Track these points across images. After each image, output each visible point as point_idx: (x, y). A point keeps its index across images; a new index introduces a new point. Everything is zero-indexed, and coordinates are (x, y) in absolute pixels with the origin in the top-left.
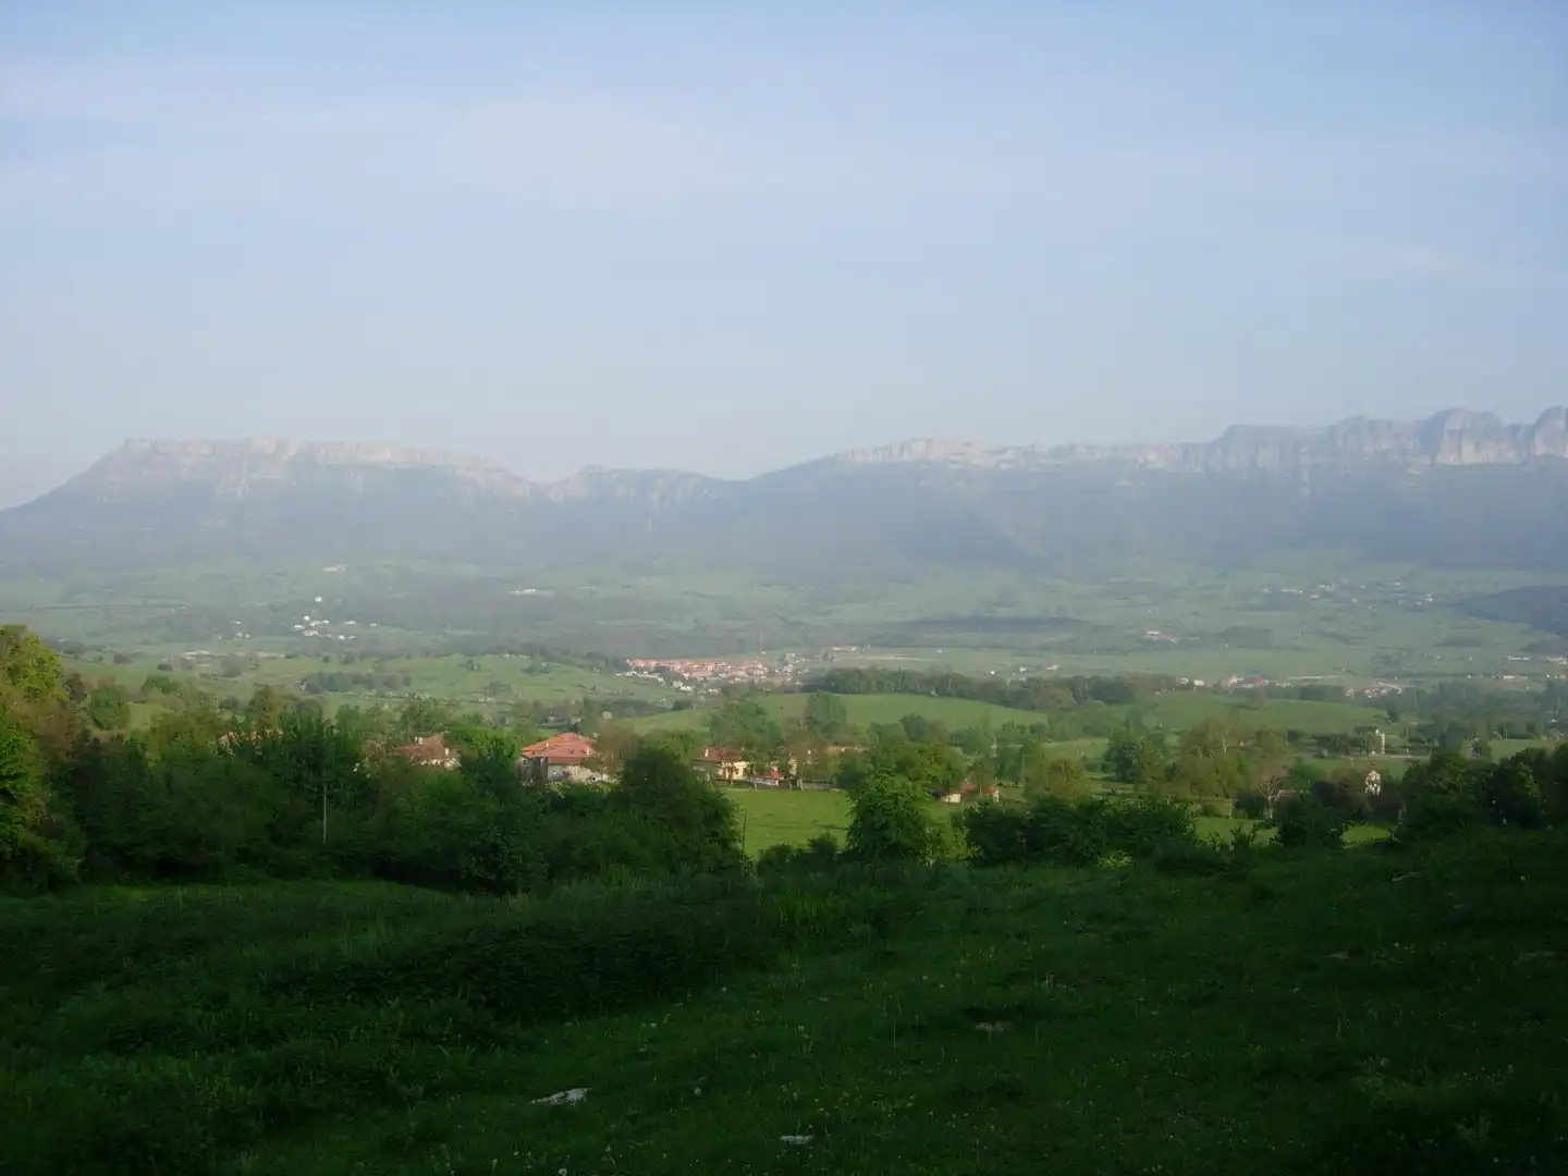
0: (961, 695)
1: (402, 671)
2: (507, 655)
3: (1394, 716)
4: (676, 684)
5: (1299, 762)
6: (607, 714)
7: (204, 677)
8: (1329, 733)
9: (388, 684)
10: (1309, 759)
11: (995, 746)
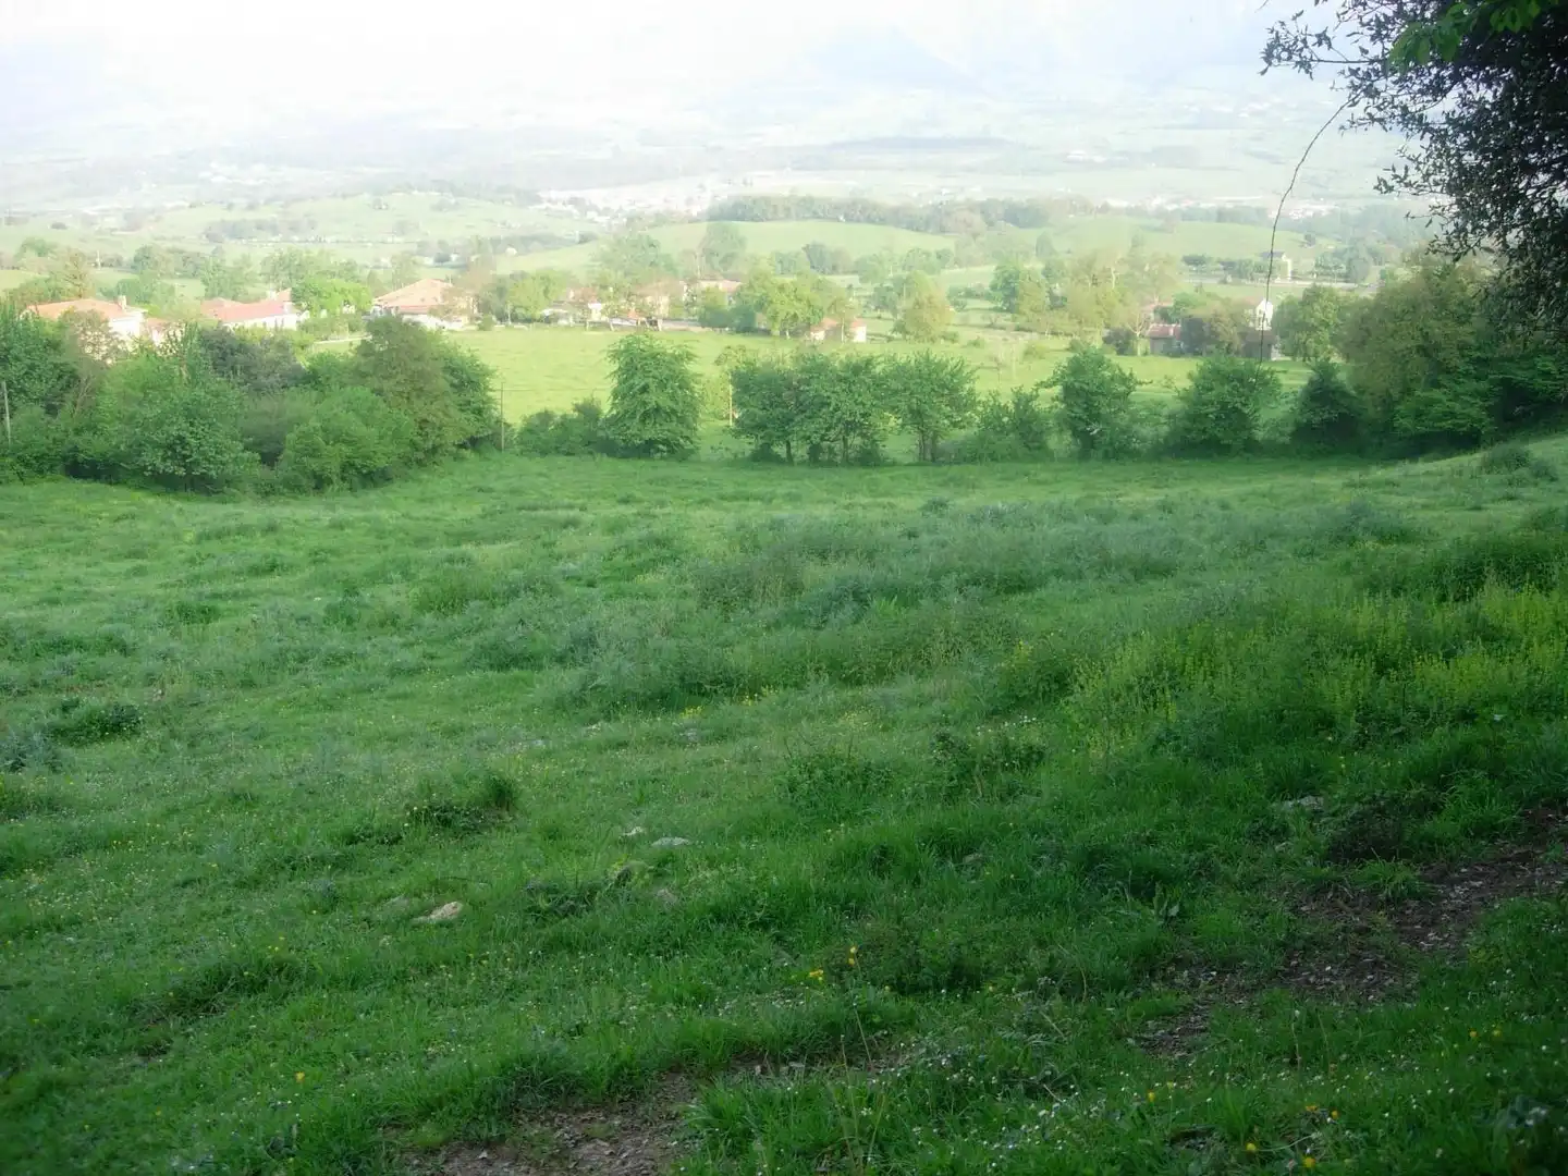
0: (870, 220)
1: (307, 214)
2: (416, 193)
3: (1310, 240)
4: (591, 214)
5: (1199, 288)
6: (512, 251)
7: (100, 232)
8: (1235, 257)
9: (294, 228)
10: (1211, 285)
11: (891, 275)
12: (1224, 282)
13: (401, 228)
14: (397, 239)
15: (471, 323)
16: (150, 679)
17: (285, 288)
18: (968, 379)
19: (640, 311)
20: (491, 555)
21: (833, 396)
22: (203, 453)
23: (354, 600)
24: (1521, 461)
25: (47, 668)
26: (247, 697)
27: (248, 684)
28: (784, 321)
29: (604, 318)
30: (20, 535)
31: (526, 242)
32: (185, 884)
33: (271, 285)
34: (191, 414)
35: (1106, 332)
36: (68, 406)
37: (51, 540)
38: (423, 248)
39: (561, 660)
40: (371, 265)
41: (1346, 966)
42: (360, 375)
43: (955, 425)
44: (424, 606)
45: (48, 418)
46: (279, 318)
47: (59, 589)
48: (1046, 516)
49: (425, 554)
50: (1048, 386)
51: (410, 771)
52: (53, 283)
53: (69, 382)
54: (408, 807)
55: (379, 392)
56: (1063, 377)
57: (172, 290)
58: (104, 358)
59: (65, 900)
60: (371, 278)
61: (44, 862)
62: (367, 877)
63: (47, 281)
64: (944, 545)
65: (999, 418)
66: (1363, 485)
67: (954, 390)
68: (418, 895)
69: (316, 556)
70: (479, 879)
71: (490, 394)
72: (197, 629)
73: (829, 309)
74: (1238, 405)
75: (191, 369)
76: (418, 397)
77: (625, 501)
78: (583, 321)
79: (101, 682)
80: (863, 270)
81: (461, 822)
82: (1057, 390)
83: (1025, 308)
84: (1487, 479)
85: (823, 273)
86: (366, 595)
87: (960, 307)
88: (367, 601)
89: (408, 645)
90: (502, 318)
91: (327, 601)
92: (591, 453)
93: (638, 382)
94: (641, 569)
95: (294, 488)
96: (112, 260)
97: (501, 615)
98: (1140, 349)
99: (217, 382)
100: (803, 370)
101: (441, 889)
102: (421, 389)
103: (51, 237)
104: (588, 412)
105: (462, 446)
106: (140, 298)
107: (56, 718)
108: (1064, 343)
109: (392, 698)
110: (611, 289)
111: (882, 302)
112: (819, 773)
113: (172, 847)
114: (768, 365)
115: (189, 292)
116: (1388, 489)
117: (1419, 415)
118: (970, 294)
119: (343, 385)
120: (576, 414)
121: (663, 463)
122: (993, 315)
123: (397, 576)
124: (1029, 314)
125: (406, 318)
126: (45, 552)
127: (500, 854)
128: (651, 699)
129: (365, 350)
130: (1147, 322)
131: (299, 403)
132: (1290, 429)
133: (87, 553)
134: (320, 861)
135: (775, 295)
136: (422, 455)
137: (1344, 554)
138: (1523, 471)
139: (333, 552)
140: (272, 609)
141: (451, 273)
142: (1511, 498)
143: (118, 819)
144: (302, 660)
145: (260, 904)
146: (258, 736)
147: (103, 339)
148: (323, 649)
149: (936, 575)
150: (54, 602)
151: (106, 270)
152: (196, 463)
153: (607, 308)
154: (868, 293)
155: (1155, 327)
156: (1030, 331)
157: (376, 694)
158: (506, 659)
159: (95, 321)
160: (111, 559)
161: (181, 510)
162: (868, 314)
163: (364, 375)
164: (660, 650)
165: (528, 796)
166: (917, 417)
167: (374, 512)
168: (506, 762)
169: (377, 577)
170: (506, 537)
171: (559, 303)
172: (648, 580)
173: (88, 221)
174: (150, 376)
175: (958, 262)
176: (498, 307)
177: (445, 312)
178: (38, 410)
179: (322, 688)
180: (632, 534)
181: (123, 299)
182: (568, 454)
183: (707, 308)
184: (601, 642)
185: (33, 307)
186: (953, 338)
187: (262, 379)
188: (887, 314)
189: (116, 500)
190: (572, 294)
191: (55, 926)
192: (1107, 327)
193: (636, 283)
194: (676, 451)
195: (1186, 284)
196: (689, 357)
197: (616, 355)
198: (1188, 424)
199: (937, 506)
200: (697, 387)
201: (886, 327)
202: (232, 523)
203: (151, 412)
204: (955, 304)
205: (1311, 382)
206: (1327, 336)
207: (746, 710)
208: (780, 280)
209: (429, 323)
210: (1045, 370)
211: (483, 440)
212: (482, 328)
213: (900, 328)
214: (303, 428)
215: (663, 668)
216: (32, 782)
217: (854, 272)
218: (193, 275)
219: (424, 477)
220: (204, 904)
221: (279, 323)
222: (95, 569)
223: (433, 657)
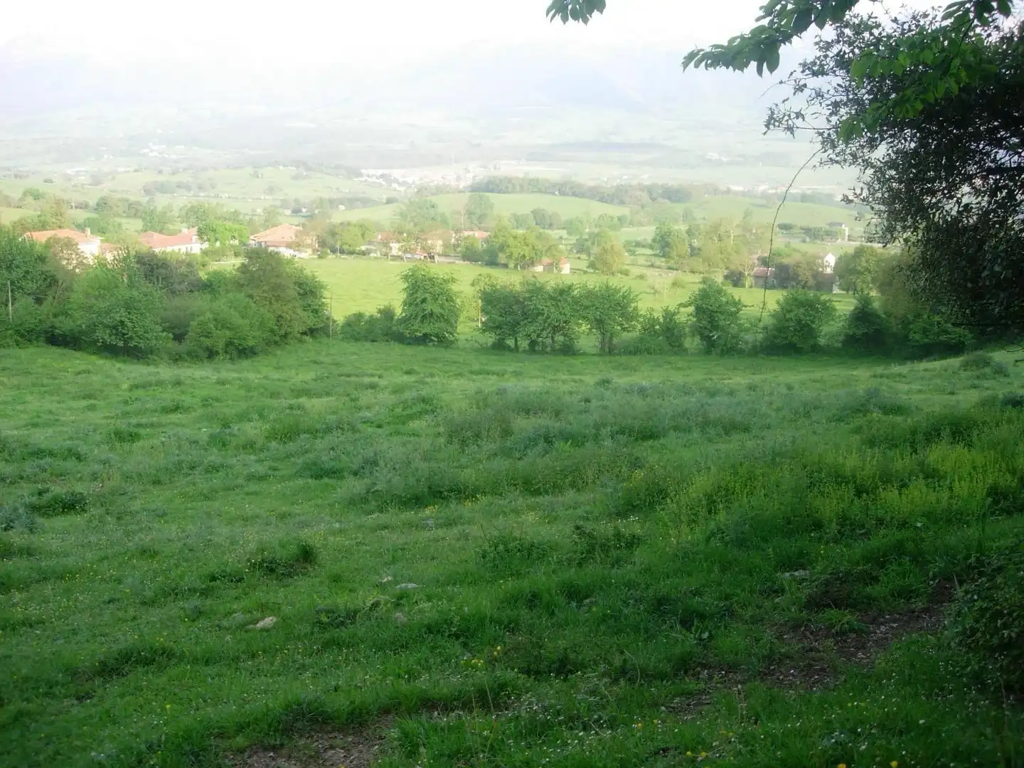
0: (575, 195)
1: (210, 179)
2: (281, 168)
4: (394, 185)
5: (788, 245)
6: (342, 207)
7: (75, 186)
8: (812, 226)
9: (201, 188)
10: (796, 243)
11: (587, 230)
12: (804, 241)
13: (271, 190)
14: (267, 197)
15: (314, 254)
16: (95, 477)
17: (193, 227)
18: (633, 300)
19: (423, 248)
20: (316, 405)
21: (546, 309)
22: (136, 333)
23: (227, 431)
24: (987, 363)
25: (29, 467)
26: (156, 491)
27: (157, 482)
28: (517, 259)
29: (400, 253)
30: (15, 381)
31: (352, 202)
32: (109, 602)
33: (185, 225)
34: (129, 306)
35: (726, 272)
36: (50, 298)
37: (34, 385)
38: (285, 204)
39: (355, 474)
40: (250, 213)
41: (803, 671)
42: (239, 286)
43: (624, 329)
44: (272, 436)
45: (36, 306)
46: (189, 246)
47: (39, 417)
48: (673, 392)
49: (274, 403)
50: (685, 306)
51: (252, 539)
52: (43, 218)
53: (50, 283)
54: (249, 560)
55: (251, 296)
56: (696, 300)
57: (120, 225)
58: (74, 268)
59: (36, 609)
60: (250, 222)
61: (24, 585)
62: (221, 601)
63: (39, 216)
64: (605, 408)
65: (653, 326)
66: (881, 376)
67: (624, 307)
68: (250, 612)
69: (206, 402)
70: (288, 604)
71: (323, 300)
72: (126, 446)
73: (547, 251)
74: (809, 322)
75: (130, 277)
76: (277, 301)
77: (408, 373)
78: (386, 255)
79: (63, 478)
80: (570, 227)
81: (281, 570)
82: (691, 309)
83: (674, 254)
84: (963, 374)
85: (544, 228)
86: (235, 428)
87: (633, 253)
88: (236, 432)
89: (260, 461)
90: (334, 251)
91: (211, 431)
92: (387, 341)
93: (420, 295)
94: (411, 417)
95: (193, 357)
96: (82, 204)
97: (320, 444)
98: (747, 284)
99: (146, 287)
100: (528, 291)
101: (265, 609)
102: (279, 296)
103: (43, 188)
104: (387, 313)
105: (304, 333)
106: (101, 231)
107: (34, 499)
108: (697, 278)
109: (247, 494)
110: (405, 235)
111: (581, 248)
112: (501, 547)
113: (102, 580)
114: (504, 287)
115: (132, 226)
116: (898, 379)
117: (925, 331)
118: (638, 244)
119: (228, 291)
120: (379, 315)
121: (434, 349)
122: (653, 259)
123: (256, 416)
124: (676, 258)
125: (271, 249)
126: (32, 393)
127: (303, 590)
128: (410, 500)
129: (243, 269)
130: (753, 266)
131: (200, 303)
132: (841, 338)
133: (58, 395)
134: (192, 591)
135: (511, 241)
136: (278, 338)
137: (859, 421)
138: (987, 370)
139: (217, 400)
140: (174, 435)
141: (303, 220)
142: (975, 387)
143: (70, 562)
144: (192, 468)
145: (155, 615)
146: (161, 515)
147: (74, 256)
148: (206, 461)
149: (598, 427)
150: (35, 425)
151: (78, 210)
152: (131, 338)
153: (402, 246)
154: (571, 242)
155: (759, 269)
156: (677, 270)
157: (237, 491)
158: (320, 472)
159: (69, 244)
160: (74, 399)
161: (120, 369)
162: (570, 256)
163: (242, 286)
164: (417, 470)
165: (323, 556)
166: (599, 323)
167: (245, 375)
168: (313, 536)
169: (243, 417)
170: (328, 394)
171: (370, 243)
172: (415, 425)
173: (69, 178)
174: (104, 281)
175: (631, 224)
176: (331, 244)
177: (296, 246)
178: (30, 300)
179: (203, 486)
180: (408, 395)
181: (88, 231)
182: (373, 341)
183: (467, 248)
184: (381, 463)
185: (29, 233)
186: (626, 273)
187: (177, 287)
188: (584, 256)
189: (77, 361)
190: (380, 237)
191: (29, 624)
192: (727, 268)
193: (422, 231)
194: (443, 341)
195: (780, 242)
196: (453, 280)
197: (406, 278)
198: (775, 333)
199: (605, 382)
200: (458, 301)
201: (583, 265)
202: (153, 379)
203: (102, 305)
204: (629, 251)
205: (856, 308)
206: (869, 279)
207: (467, 508)
208: (515, 232)
209: (286, 253)
210: (684, 296)
211: (318, 330)
212: (320, 257)
213: (592, 265)
214: (202, 318)
215: (418, 481)
216: (17, 538)
217: (564, 228)
218: (135, 216)
219: (279, 352)
220: (120, 614)
221: (189, 250)
222: (62, 405)
223: (275, 469)
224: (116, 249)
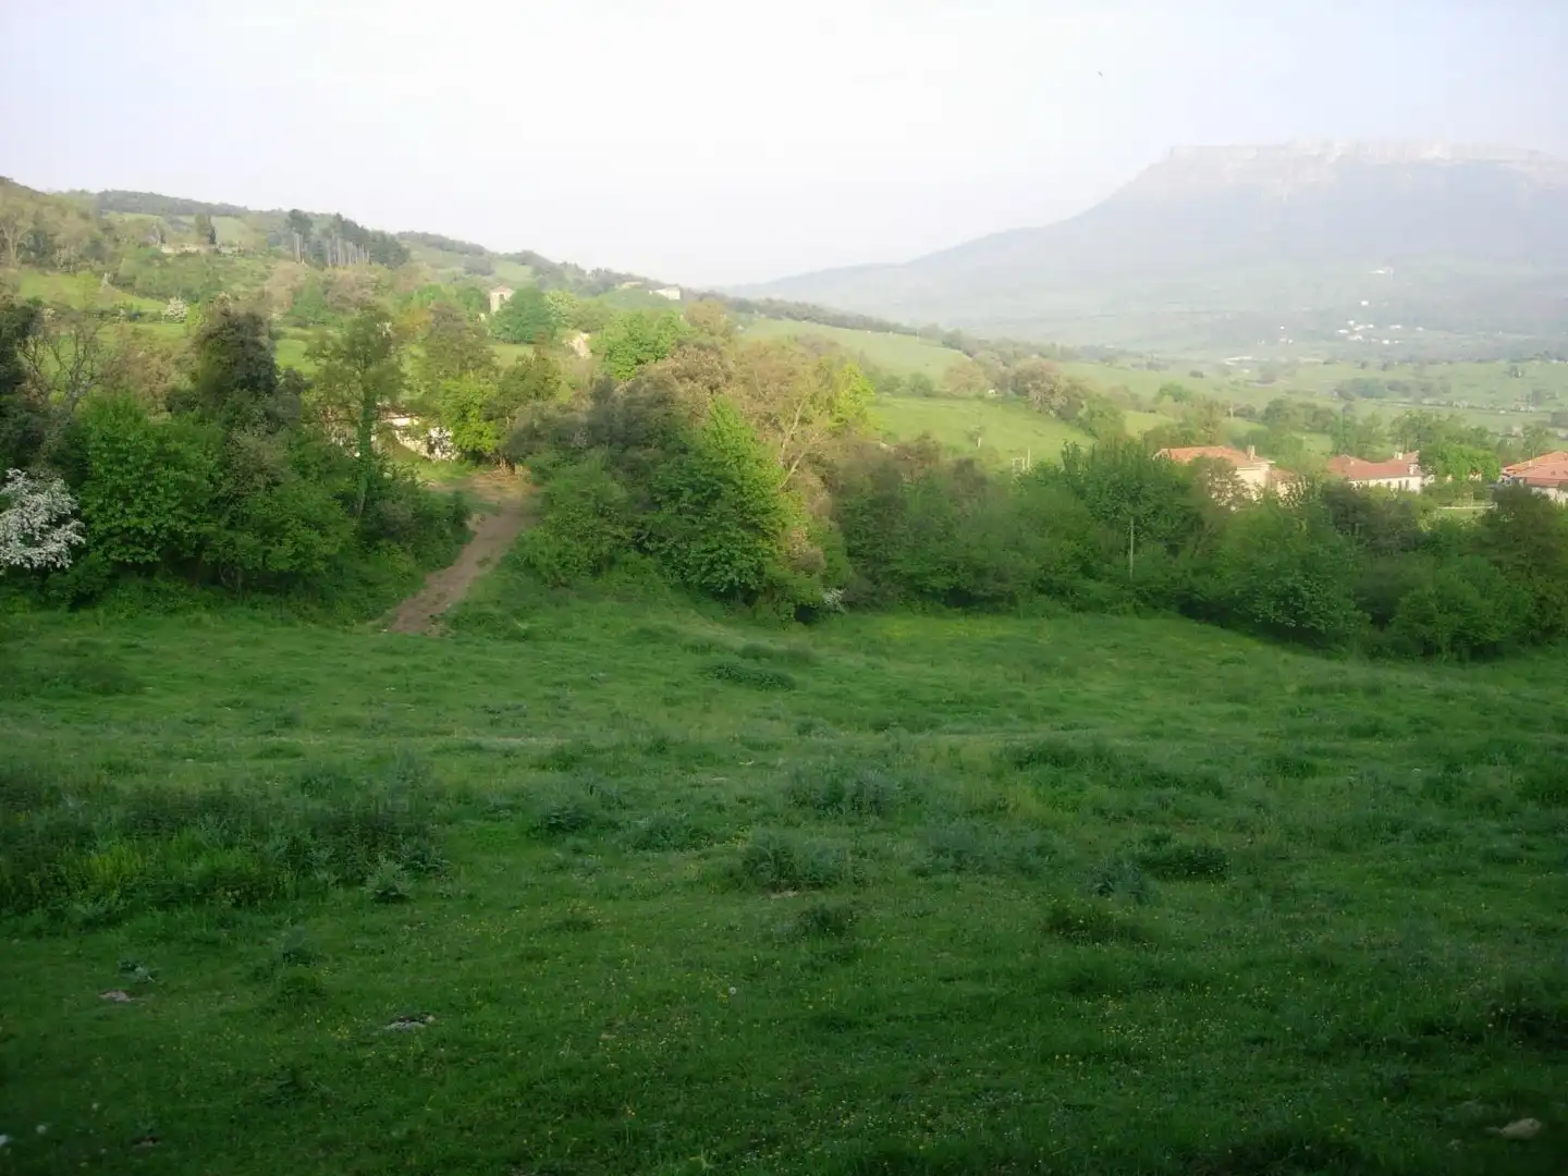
1: (1441, 378)
7: (1235, 383)
9: (1426, 390)
13: (1537, 397)
14: (1531, 408)
16: (1241, 826)
17: (1411, 451)
22: (1315, 608)
23: (1455, 776)
25: (1143, 798)
26: (1335, 861)
27: (1337, 846)
32: (1255, 1042)
33: (1398, 447)
34: (1308, 566)
36: (1190, 548)
37: (1157, 674)
38: (1557, 419)
40: (1501, 431)
42: (1481, 546)
44: (1529, 792)
45: (1169, 557)
46: (1404, 480)
49: (1532, 737)
52: (1186, 428)
53: (1192, 524)
54: (1495, 1008)
55: (1498, 564)
57: (1300, 443)
58: (1229, 504)
60: (1501, 447)
61: (1121, 992)
62: (1442, 1072)
63: (1181, 426)
69: (1417, 725)
70: (1559, 1097)
75: (1311, 523)
76: (1539, 573)
79: (1192, 820)
86: (1468, 774)
89: (1506, 832)
91: (1428, 773)
95: (1402, 652)
96: (1243, 410)
101: (1520, 1103)
102: (1544, 565)
103: (1188, 384)
106: (1267, 448)
107: (1147, 850)
109: (1485, 885)
113: (1247, 1001)
115: (1317, 446)
125: (1535, 490)
129: (1490, 519)
131: (1418, 567)
133: (1192, 692)
134: (1395, 1046)
139: (1435, 723)
144: (1395, 830)
146: (1340, 901)
147: (1228, 486)
150: (1156, 735)
151: (1238, 419)
152: (1307, 616)
157: (1467, 877)
159: (1224, 469)
161: (1286, 660)
163: (1487, 545)
169: (1479, 756)
173: (1226, 371)
174: (1271, 524)
178: (1161, 547)
179: (1412, 862)
181: (1252, 449)
185: (1165, 450)
187: (1382, 541)
189: (1223, 644)
191: (1124, 1056)
203: (1268, 563)
209: (1560, 498)
214: (1419, 592)
216: (1117, 909)
218: (1323, 431)
219: (1538, 657)
220: (1272, 1067)
221: (1404, 484)
222: (1197, 708)
223: (1530, 848)
224: (1291, 479)
